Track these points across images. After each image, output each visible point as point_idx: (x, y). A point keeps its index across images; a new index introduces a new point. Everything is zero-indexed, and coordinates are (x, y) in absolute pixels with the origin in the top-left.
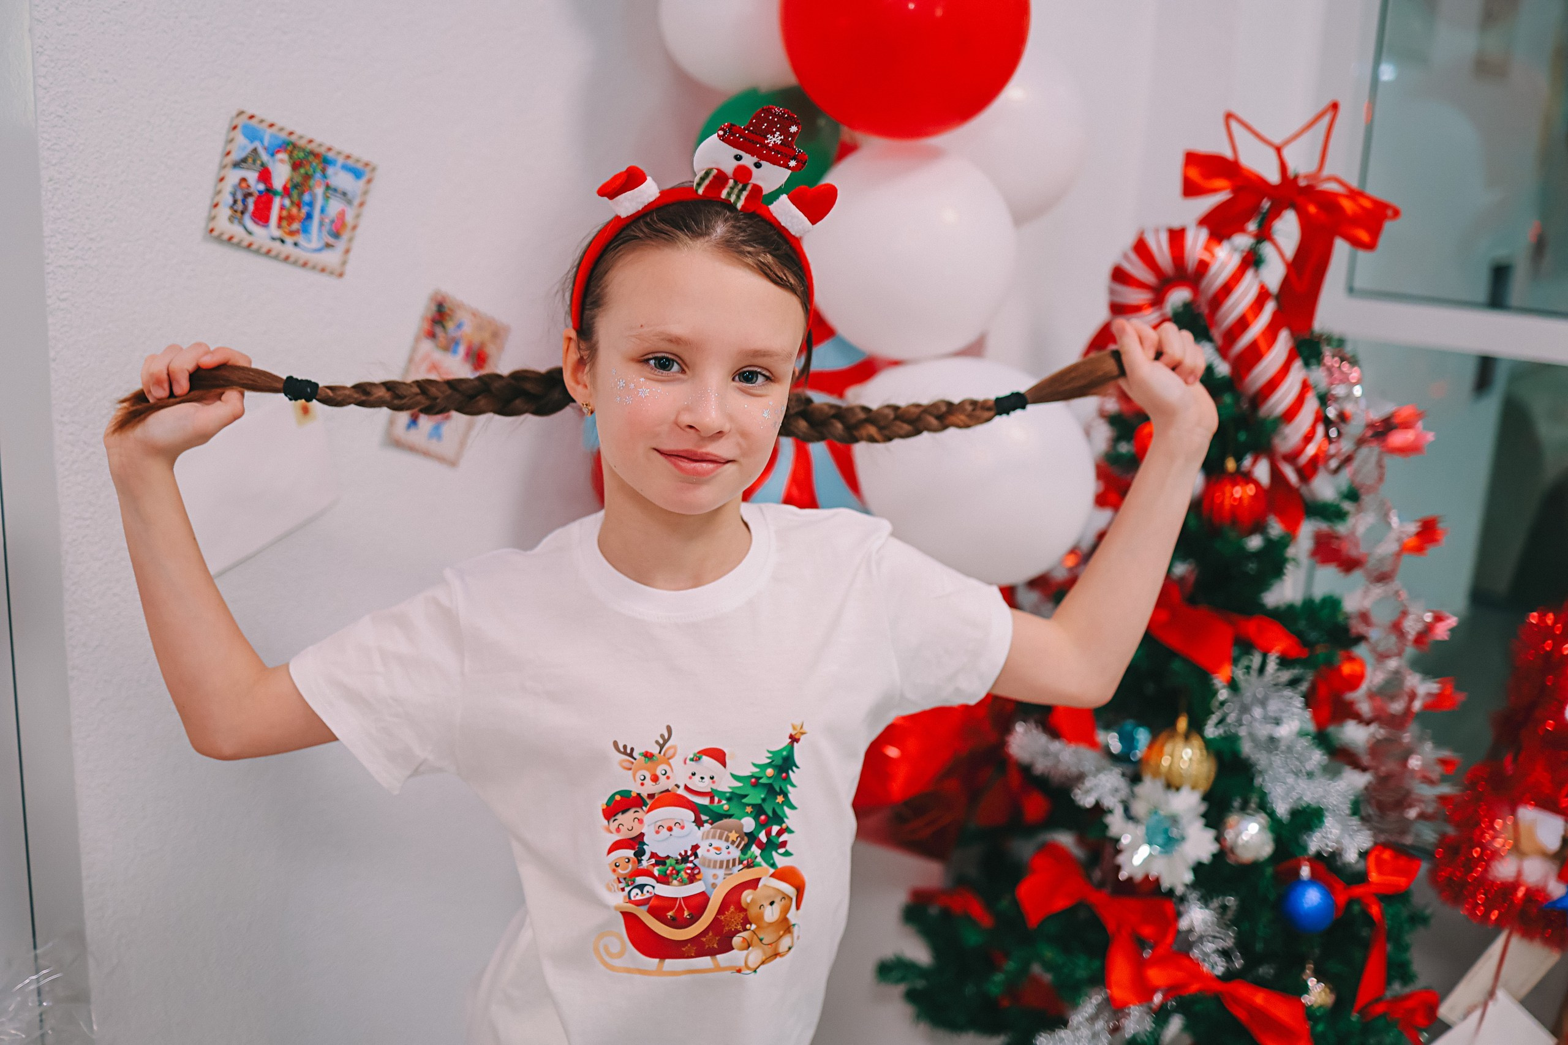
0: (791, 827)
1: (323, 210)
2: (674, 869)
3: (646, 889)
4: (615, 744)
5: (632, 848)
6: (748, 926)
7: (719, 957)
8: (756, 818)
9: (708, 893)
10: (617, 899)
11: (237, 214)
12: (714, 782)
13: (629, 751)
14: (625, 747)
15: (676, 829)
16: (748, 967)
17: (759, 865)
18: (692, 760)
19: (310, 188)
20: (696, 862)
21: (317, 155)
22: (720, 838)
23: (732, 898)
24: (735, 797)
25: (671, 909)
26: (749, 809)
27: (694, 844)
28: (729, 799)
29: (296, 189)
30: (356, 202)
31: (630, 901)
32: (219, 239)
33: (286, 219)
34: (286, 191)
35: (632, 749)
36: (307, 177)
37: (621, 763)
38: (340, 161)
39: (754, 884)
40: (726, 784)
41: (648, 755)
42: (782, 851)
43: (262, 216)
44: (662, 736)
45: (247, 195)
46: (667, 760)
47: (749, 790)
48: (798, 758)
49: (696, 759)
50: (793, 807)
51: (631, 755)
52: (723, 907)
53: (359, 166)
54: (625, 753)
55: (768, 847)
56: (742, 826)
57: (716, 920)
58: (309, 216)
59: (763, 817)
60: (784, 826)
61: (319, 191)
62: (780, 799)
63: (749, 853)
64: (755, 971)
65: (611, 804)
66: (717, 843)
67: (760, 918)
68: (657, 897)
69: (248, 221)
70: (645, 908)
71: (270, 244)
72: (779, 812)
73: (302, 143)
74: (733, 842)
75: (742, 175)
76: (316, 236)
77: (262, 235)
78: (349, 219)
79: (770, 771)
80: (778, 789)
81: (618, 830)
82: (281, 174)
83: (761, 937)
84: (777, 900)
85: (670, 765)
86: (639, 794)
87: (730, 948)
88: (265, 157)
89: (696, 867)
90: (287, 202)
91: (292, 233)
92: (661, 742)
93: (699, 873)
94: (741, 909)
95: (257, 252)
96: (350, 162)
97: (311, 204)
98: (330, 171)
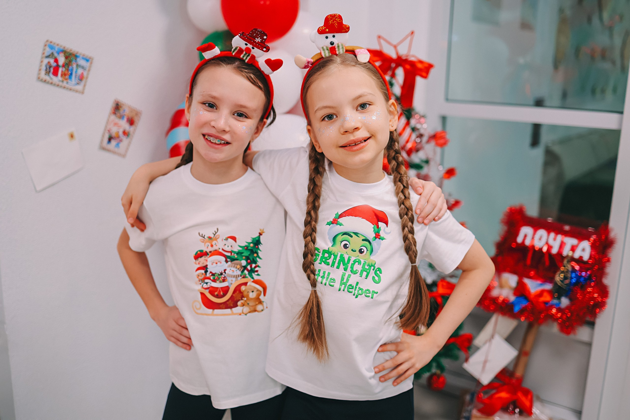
0: (260, 265)
1: (76, 72)
2: (218, 277)
3: (208, 284)
4: (199, 234)
5: (203, 269)
6: (243, 298)
7: (233, 309)
8: (247, 261)
9: (229, 286)
10: (198, 287)
11: (47, 73)
12: (232, 248)
13: (203, 236)
14: (202, 235)
15: (219, 264)
16: (243, 313)
17: (247, 277)
18: (225, 240)
19: (71, 65)
20: (226, 275)
21: (74, 55)
22: (234, 267)
23: (238, 289)
24: (239, 253)
25: (216, 291)
26: (244, 258)
27: (225, 269)
28: (237, 254)
29: (67, 65)
30: (87, 69)
31: (203, 288)
32: (41, 80)
33: (63, 75)
34: (63, 66)
35: (204, 235)
36: (70, 62)
37: (201, 240)
38: (81, 56)
39: (245, 284)
40: (236, 249)
41: (210, 238)
42: (256, 273)
43: (55, 73)
44: (215, 231)
45: (50, 67)
46: (216, 239)
47: (244, 251)
48: (262, 241)
49: (226, 239)
50: (260, 258)
51: (204, 237)
52: (234, 292)
53: (87, 58)
54: (202, 236)
55: (251, 271)
56: (241, 263)
57: (232, 296)
58: (71, 74)
59: (249, 261)
60: (257, 265)
61: (75, 66)
62: (255, 255)
63: (244, 273)
64: (246, 314)
65: (197, 254)
66: (233, 269)
67: (247, 296)
68: (212, 287)
69: (51, 75)
70: (208, 291)
71: (57, 83)
72: (255, 259)
73: (68, 51)
74: (238, 269)
75: (248, 51)
76: (74, 80)
77: (55, 79)
78: (85, 74)
79: (252, 245)
80: (254, 251)
81: (199, 263)
82: (62, 60)
83: (248, 302)
84: (255, 291)
85: (217, 241)
86: (206, 252)
87: (237, 306)
89: (225, 277)
90: (64, 69)
91: (66, 79)
92: (214, 233)
93: (226, 279)
94: (241, 292)
95: (55, 85)
96: (84, 57)
97: (72, 70)
98: (78, 59)
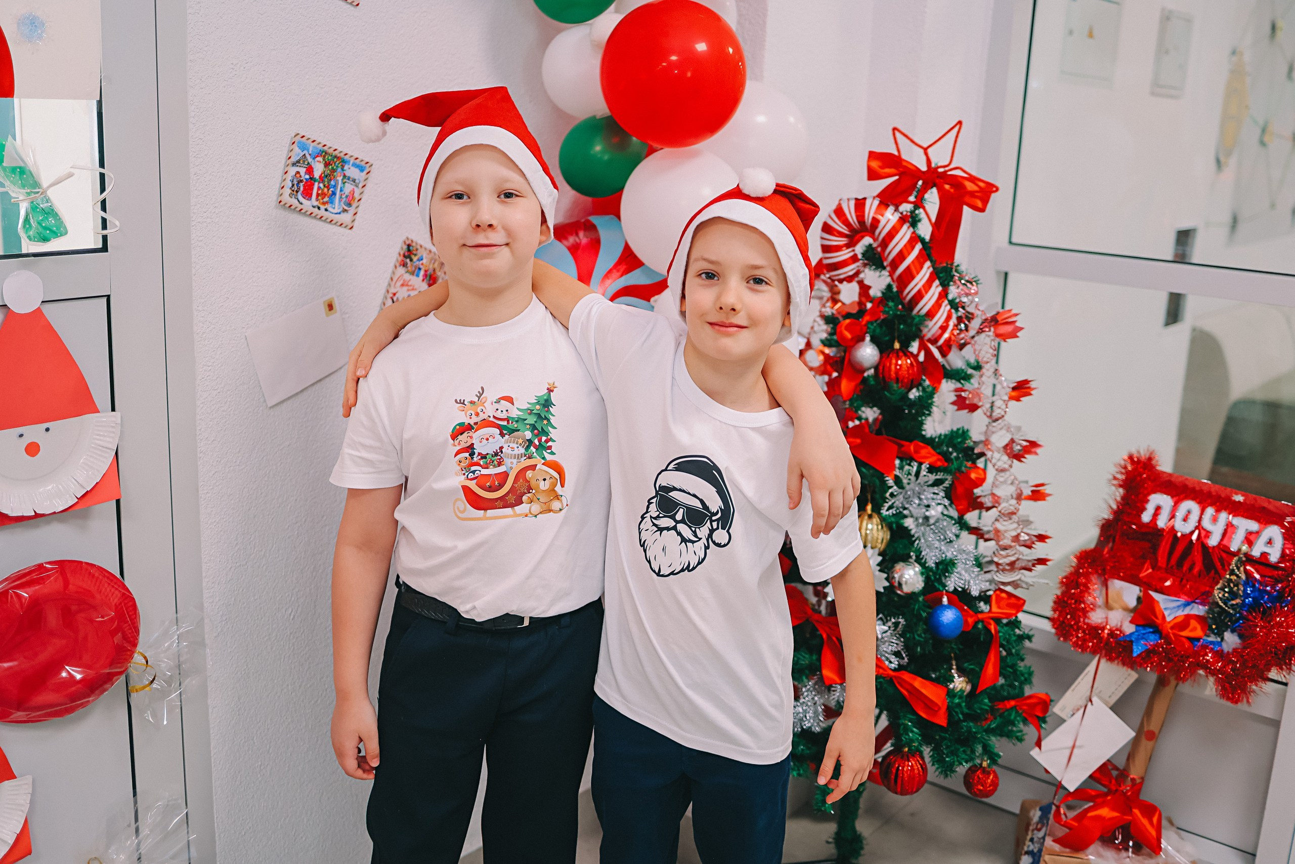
88: (310, 159)
